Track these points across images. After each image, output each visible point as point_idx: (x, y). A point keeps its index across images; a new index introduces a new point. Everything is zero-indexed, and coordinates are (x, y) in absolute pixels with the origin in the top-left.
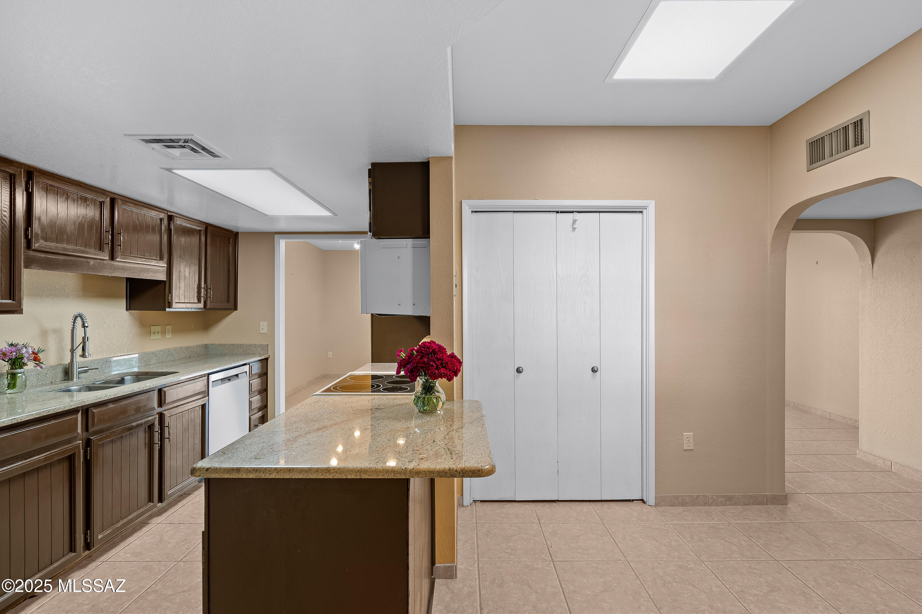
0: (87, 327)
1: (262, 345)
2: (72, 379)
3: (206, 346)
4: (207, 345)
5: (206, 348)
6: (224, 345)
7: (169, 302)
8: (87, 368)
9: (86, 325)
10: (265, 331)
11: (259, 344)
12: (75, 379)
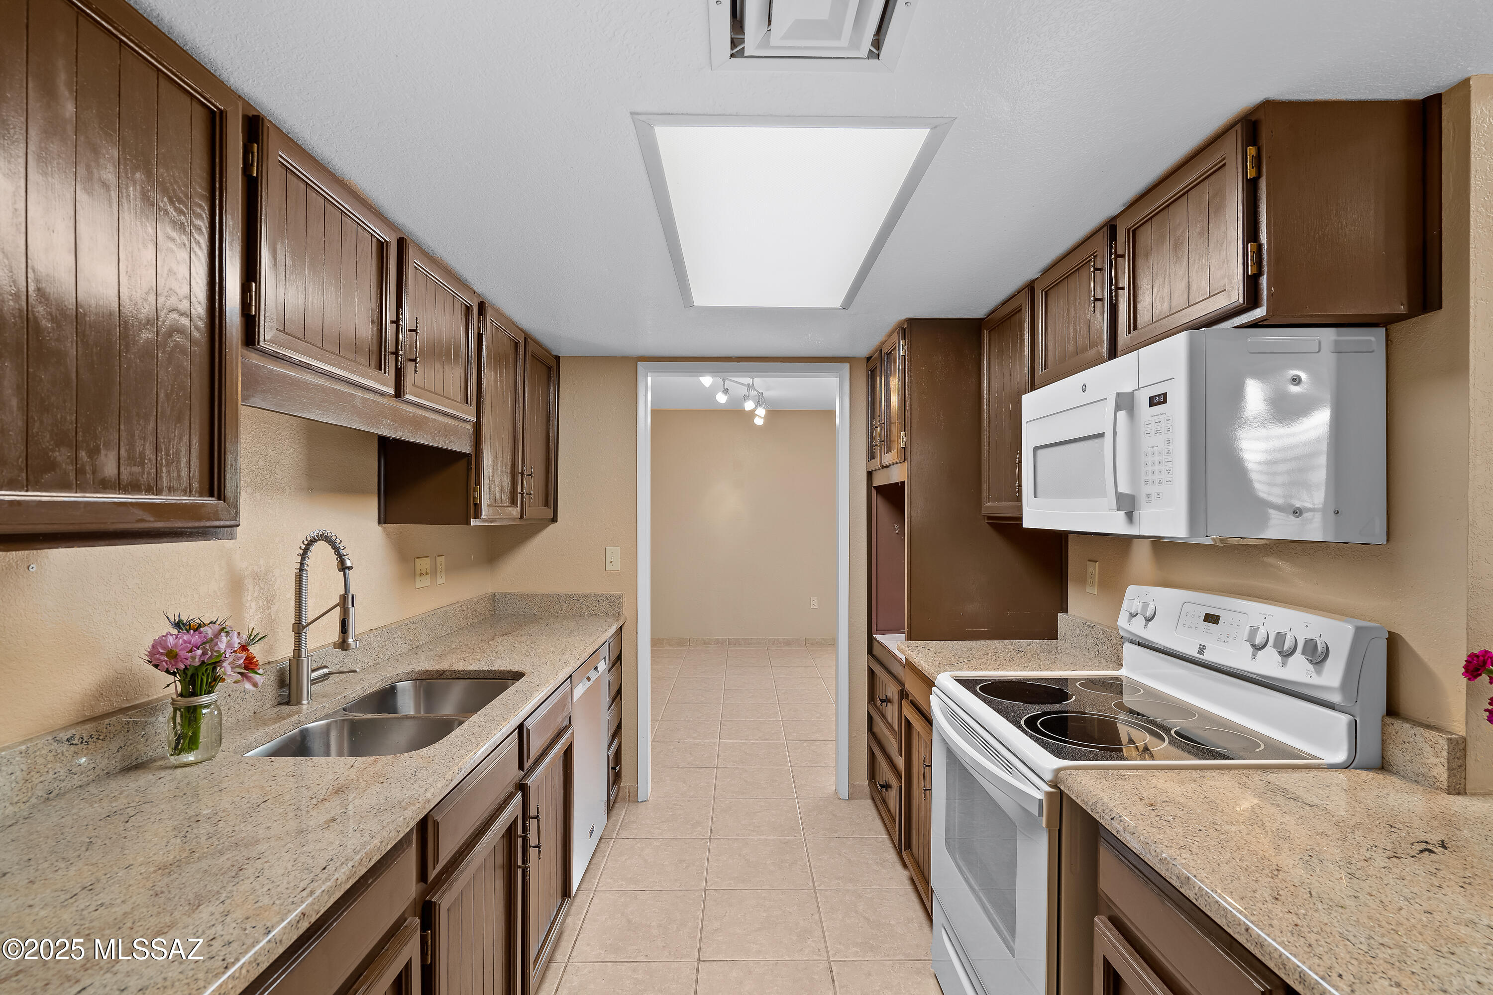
0: (350, 568)
1: (611, 596)
2: (299, 703)
3: (493, 599)
4: (494, 595)
5: (494, 601)
6: (533, 596)
7: (476, 504)
8: (326, 671)
9: (348, 563)
10: (617, 566)
11: (605, 593)
12: (305, 702)
